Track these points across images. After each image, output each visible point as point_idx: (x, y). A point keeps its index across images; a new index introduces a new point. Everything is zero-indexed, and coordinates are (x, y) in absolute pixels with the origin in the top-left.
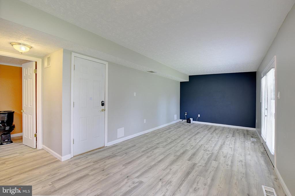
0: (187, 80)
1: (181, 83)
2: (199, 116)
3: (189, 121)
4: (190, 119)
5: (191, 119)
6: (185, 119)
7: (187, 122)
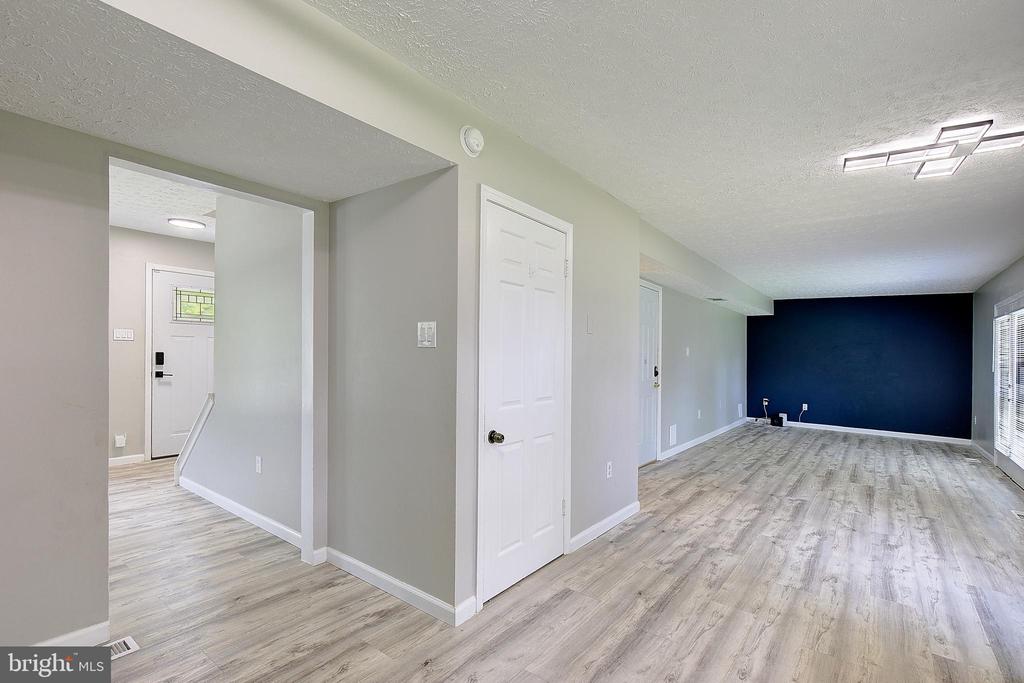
0: (770, 312)
1: (750, 319)
2: (805, 407)
3: (778, 422)
4: (781, 415)
5: (784, 416)
6: (763, 416)
7: (773, 424)
